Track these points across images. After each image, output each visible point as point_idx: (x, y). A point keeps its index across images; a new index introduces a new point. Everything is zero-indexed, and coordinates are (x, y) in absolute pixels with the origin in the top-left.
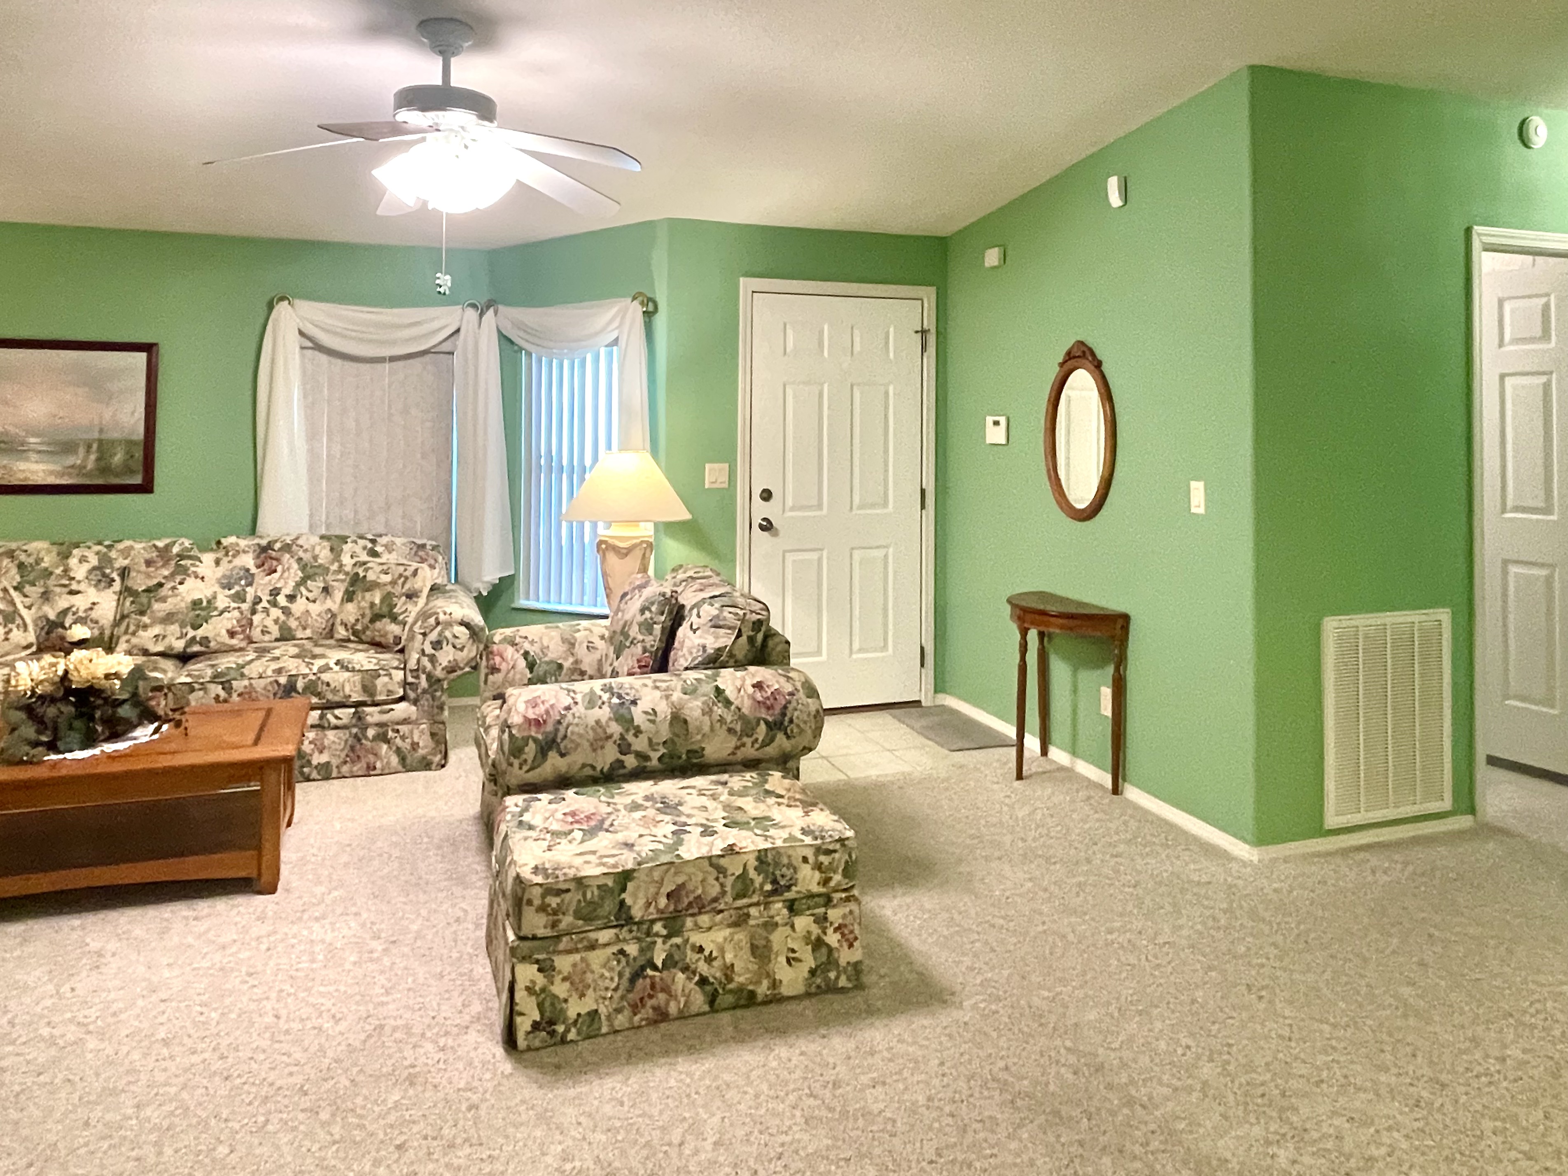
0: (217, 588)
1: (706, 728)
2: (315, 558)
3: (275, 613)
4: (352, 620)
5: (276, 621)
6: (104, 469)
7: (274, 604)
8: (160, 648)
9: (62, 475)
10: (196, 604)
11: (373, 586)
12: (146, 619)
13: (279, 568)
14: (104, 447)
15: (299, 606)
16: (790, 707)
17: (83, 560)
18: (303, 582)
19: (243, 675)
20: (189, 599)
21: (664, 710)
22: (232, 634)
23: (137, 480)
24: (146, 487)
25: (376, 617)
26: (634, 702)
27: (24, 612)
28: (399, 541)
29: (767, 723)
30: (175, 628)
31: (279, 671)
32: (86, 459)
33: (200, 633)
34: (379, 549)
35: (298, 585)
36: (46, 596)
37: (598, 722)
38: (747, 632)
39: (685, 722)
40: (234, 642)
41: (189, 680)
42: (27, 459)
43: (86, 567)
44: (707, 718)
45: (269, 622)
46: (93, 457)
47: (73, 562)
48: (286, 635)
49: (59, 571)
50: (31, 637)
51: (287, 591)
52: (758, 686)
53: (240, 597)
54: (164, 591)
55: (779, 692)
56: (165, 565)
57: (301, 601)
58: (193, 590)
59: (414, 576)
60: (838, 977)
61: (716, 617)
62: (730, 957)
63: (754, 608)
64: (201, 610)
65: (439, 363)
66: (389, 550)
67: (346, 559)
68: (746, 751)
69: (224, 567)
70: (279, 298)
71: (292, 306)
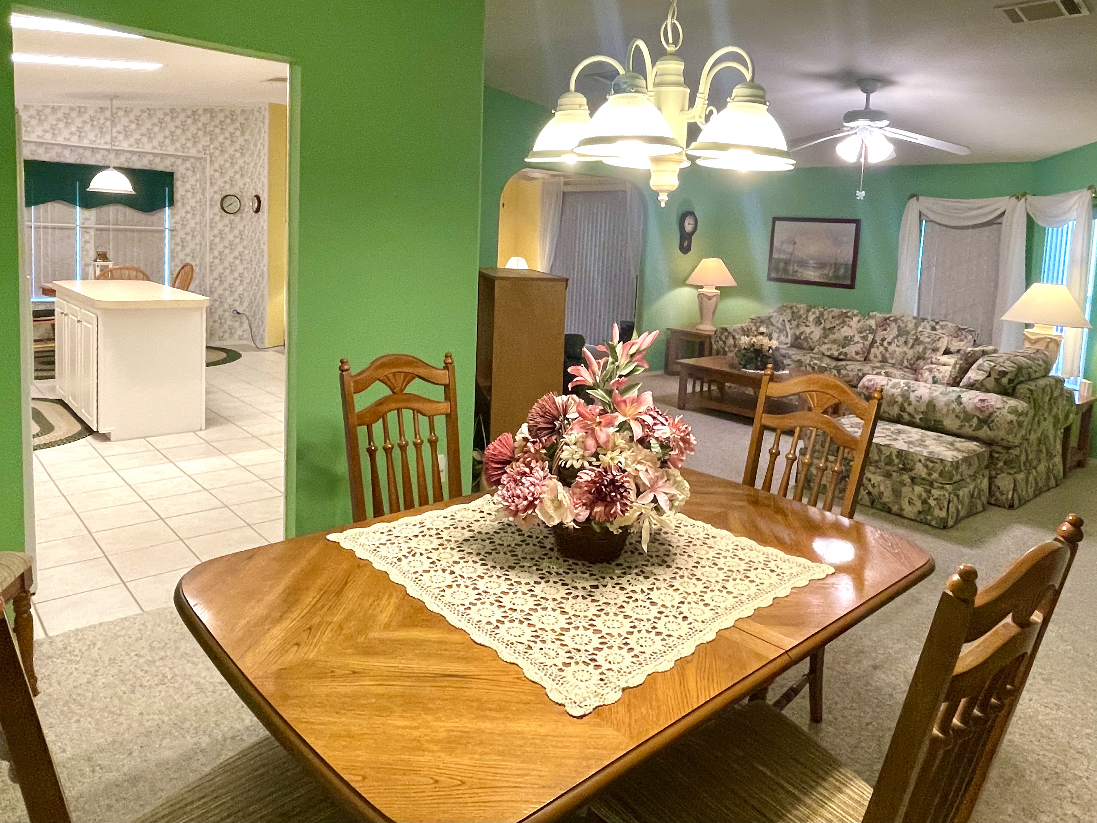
0: (856, 332)
1: (945, 411)
2: (906, 326)
3: (881, 349)
4: (910, 358)
5: (881, 353)
7: (882, 345)
8: (828, 354)
9: (821, 278)
10: (846, 338)
11: (922, 342)
12: (826, 341)
13: (889, 329)
14: (836, 266)
15: (892, 348)
16: (995, 414)
17: (814, 313)
18: (897, 337)
19: (846, 369)
20: (843, 335)
21: (926, 398)
22: (857, 353)
24: (852, 286)
25: (919, 358)
26: (913, 391)
27: (788, 330)
28: (950, 325)
29: (978, 418)
30: (835, 346)
31: (860, 370)
32: (829, 271)
33: (844, 350)
34: (937, 327)
35: (894, 338)
36: (798, 326)
37: (893, 395)
38: (994, 375)
39: (935, 406)
40: (858, 357)
42: (809, 270)
43: (814, 316)
44: (946, 407)
45: (878, 353)
46: (832, 271)
47: (810, 313)
49: (804, 316)
50: (788, 341)
51: (889, 340)
52: (983, 401)
53: (865, 338)
54: (835, 330)
55: (992, 406)
56: (839, 318)
57: (893, 345)
58: (846, 331)
59: (938, 340)
60: (932, 520)
61: (980, 365)
62: (882, 489)
63: (1006, 365)
64: (847, 341)
65: (999, 231)
66: (942, 328)
67: (920, 329)
68: (967, 430)
69: (861, 323)
70: (912, 196)
71: (918, 200)
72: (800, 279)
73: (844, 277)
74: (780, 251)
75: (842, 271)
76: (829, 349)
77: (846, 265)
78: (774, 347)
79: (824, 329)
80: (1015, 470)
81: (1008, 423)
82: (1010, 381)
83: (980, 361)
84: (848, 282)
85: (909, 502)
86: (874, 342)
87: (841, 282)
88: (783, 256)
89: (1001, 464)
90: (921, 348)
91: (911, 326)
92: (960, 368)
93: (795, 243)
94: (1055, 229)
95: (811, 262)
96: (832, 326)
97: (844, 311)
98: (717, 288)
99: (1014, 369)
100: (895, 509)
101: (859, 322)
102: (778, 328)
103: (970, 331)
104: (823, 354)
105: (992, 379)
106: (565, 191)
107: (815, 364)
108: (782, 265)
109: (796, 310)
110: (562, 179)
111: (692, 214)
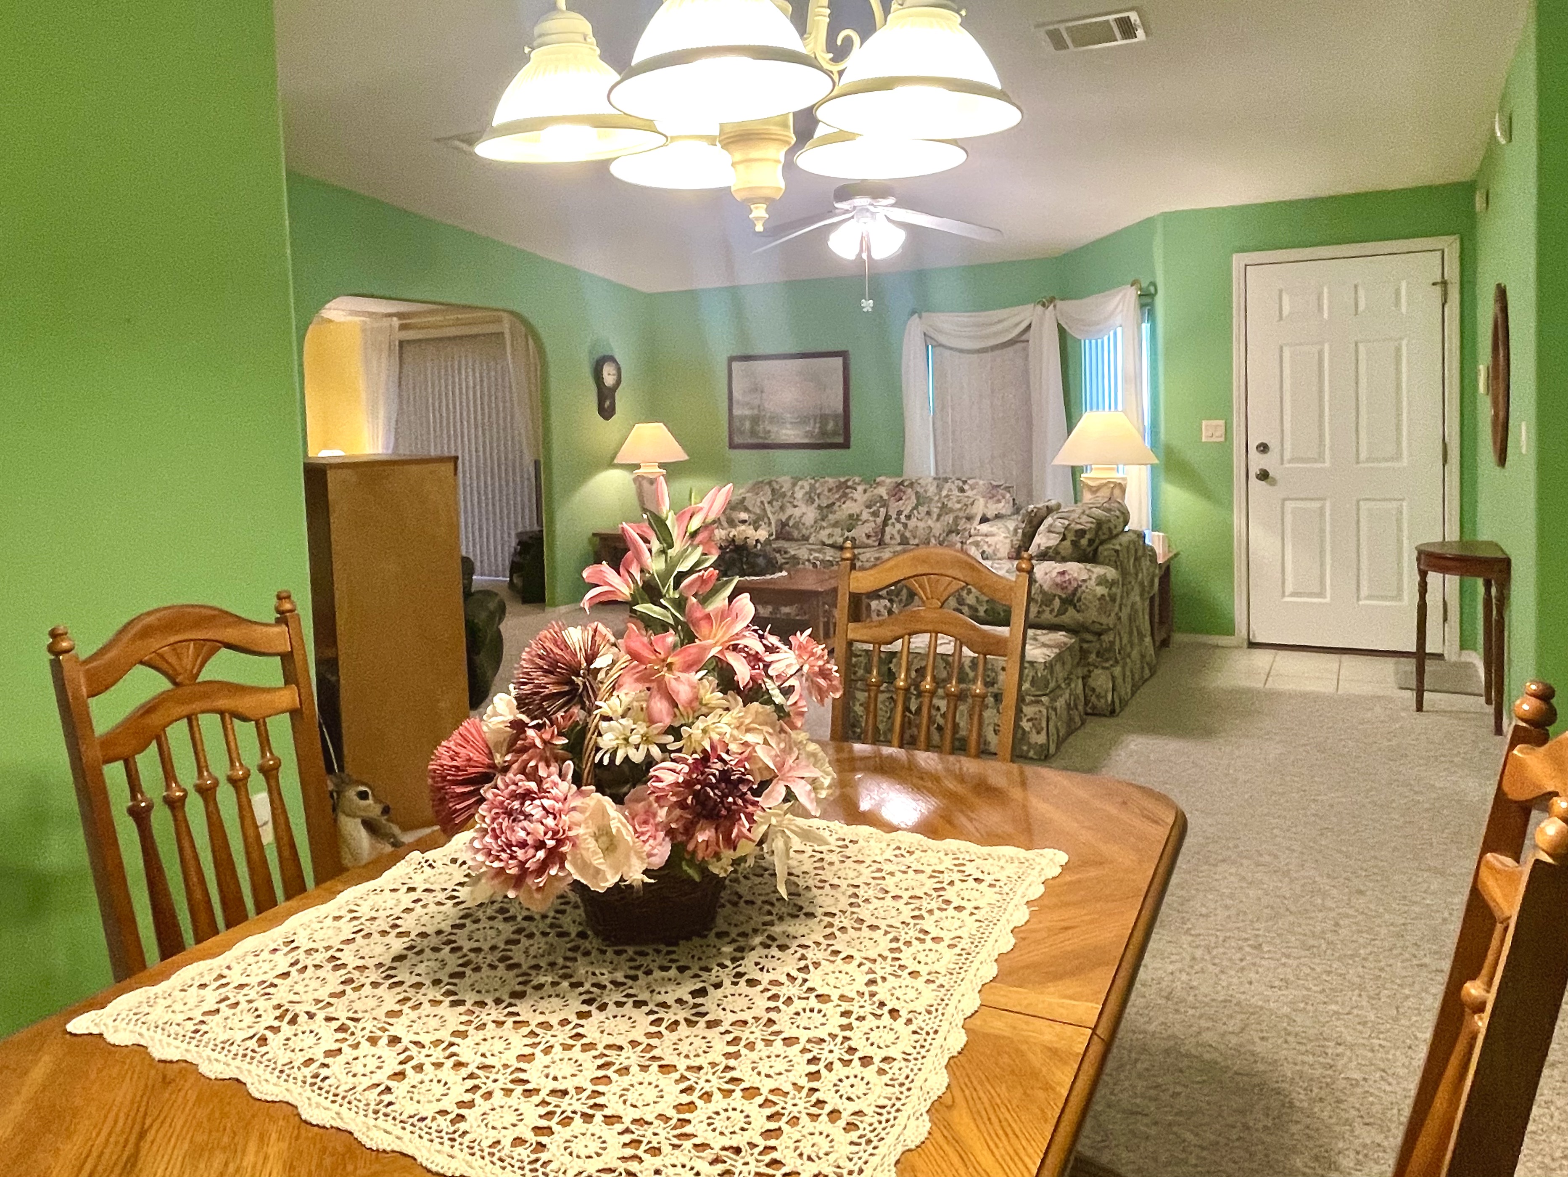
0: (863, 507)
2: (926, 491)
3: (899, 526)
4: (938, 533)
5: (899, 531)
7: (898, 520)
8: (830, 542)
9: (803, 437)
10: (851, 516)
11: (951, 510)
12: (824, 524)
13: (904, 498)
14: (823, 419)
15: (913, 522)
16: (1080, 590)
17: (802, 487)
18: (915, 508)
20: (847, 513)
22: (868, 537)
24: (846, 444)
25: (950, 532)
27: (770, 515)
28: (981, 482)
29: (1060, 598)
30: (838, 531)
32: (814, 428)
33: (850, 534)
34: (966, 487)
36: (782, 508)
38: (1070, 537)
40: (870, 542)
42: (786, 428)
43: (803, 491)
45: (895, 532)
46: (818, 426)
47: (797, 488)
49: (789, 494)
50: (772, 531)
51: (906, 512)
52: (1063, 573)
53: (875, 514)
54: (836, 507)
55: (1075, 579)
56: (837, 492)
57: (913, 519)
58: (850, 507)
59: (972, 504)
60: (1028, 751)
61: (1051, 525)
63: (1081, 521)
64: (853, 521)
65: (1025, 349)
66: (972, 488)
67: (944, 493)
68: (1047, 617)
69: (868, 494)
70: (913, 312)
71: (920, 317)
72: (775, 441)
73: (835, 433)
74: (745, 404)
75: (831, 426)
76: (830, 536)
77: (836, 416)
78: (762, 539)
79: (820, 507)
80: (1111, 662)
81: (1099, 599)
82: (1091, 542)
83: (1049, 520)
84: (841, 440)
86: (887, 518)
87: (829, 441)
88: (747, 412)
89: (1093, 656)
90: (950, 518)
91: (932, 490)
92: (1024, 534)
93: (760, 393)
94: (1093, 342)
95: (787, 415)
96: (830, 502)
97: (842, 480)
98: (661, 466)
99: (1093, 526)
101: (865, 491)
102: (755, 514)
103: (1007, 489)
104: (824, 544)
105: (1067, 543)
106: (404, 338)
107: (816, 558)
108: (747, 425)
109: (777, 487)
110: (396, 321)
111: (611, 359)
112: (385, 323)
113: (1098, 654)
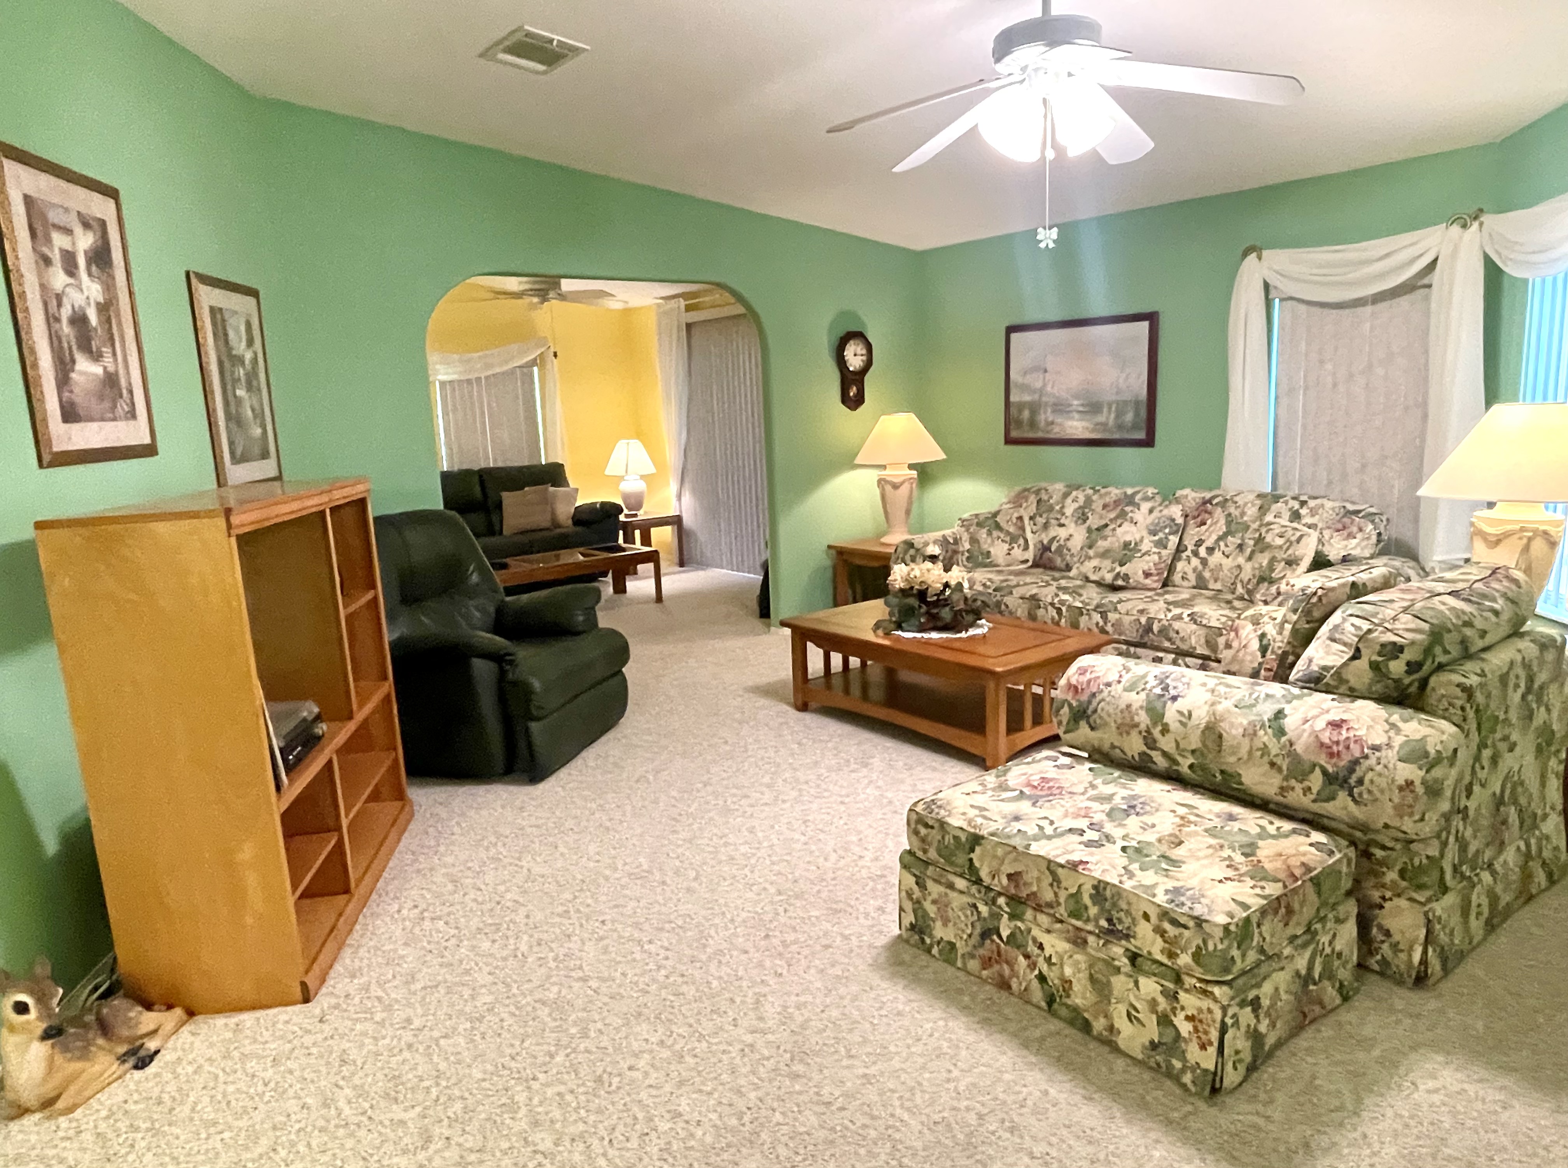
0: (1145, 533)
1: (1244, 752)
2: (1243, 514)
3: (1195, 562)
4: (1246, 580)
5: (1195, 570)
6: (1120, 427)
7: (1196, 554)
8: (1096, 577)
9: (1093, 431)
10: (1126, 545)
11: (1269, 547)
12: (1091, 553)
13: (1209, 522)
14: (1119, 407)
15: (1216, 558)
16: (1366, 764)
17: (1075, 499)
18: (1224, 537)
19: (1116, 609)
20: (1122, 541)
21: (1201, 716)
23: (1141, 435)
24: (1149, 442)
25: (1261, 580)
26: (1174, 698)
27: (1029, 535)
28: (1329, 505)
29: (1325, 772)
30: (1107, 564)
31: (1142, 612)
32: (1107, 418)
33: (1124, 570)
34: (1303, 511)
35: (1220, 538)
36: (1046, 526)
37: (1129, 706)
38: (1369, 654)
39: (1220, 736)
40: (1148, 581)
41: (1080, 605)
42: (1072, 419)
43: (1076, 505)
44: (1247, 741)
45: (1189, 570)
46: (1113, 416)
47: (1069, 500)
48: (1202, 585)
49: (1057, 508)
50: (1030, 555)
51: (1209, 543)
52: (1336, 725)
53: (1162, 544)
54: (1107, 531)
55: (1358, 740)
56: (1114, 509)
57: (1218, 554)
58: (1127, 533)
59: (1298, 541)
60: (1183, 1071)
61: (1336, 627)
62: (1068, 971)
63: (1398, 625)
64: (1129, 551)
65: (1426, 302)
66: (1313, 512)
67: (1269, 518)
68: (1299, 798)
69: (1156, 514)
70: (1248, 251)
71: (1259, 257)
72: (1058, 436)
73: (1135, 426)
74: (1025, 388)
75: (1130, 415)
76: (1097, 569)
77: (1137, 403)
78: (953, 583)
79: (1089, 530)
81: (1401, 789)
82: (1413, 667)
83: (1335, 619)
85: (1129, 1015)
86: (1180, 549)
87: (1129, 437)
88: (1027, 398)
89: (1392, 876)
90: (1264, 560)
91: (1251, 511)
92: (1295, 631)
93: (1046, 371)
95: (1076, 402)
96: (1103, 522)
97: (1130, 491)
98: (911, 467)
99: (1419, 637)
100: (1099, 1025)
101: (1151, 511)
102: (1008, 533)
103: (1370, 517)
104: (1087, 579)
105: (1362, 664)
106: (690, 321)
107: (1062, 602)
108: (1026, 414)
109: (1045, 497)
110: (682, 303)
111: (859, 336)
112: (673, 303)
113: (1402, 873)
